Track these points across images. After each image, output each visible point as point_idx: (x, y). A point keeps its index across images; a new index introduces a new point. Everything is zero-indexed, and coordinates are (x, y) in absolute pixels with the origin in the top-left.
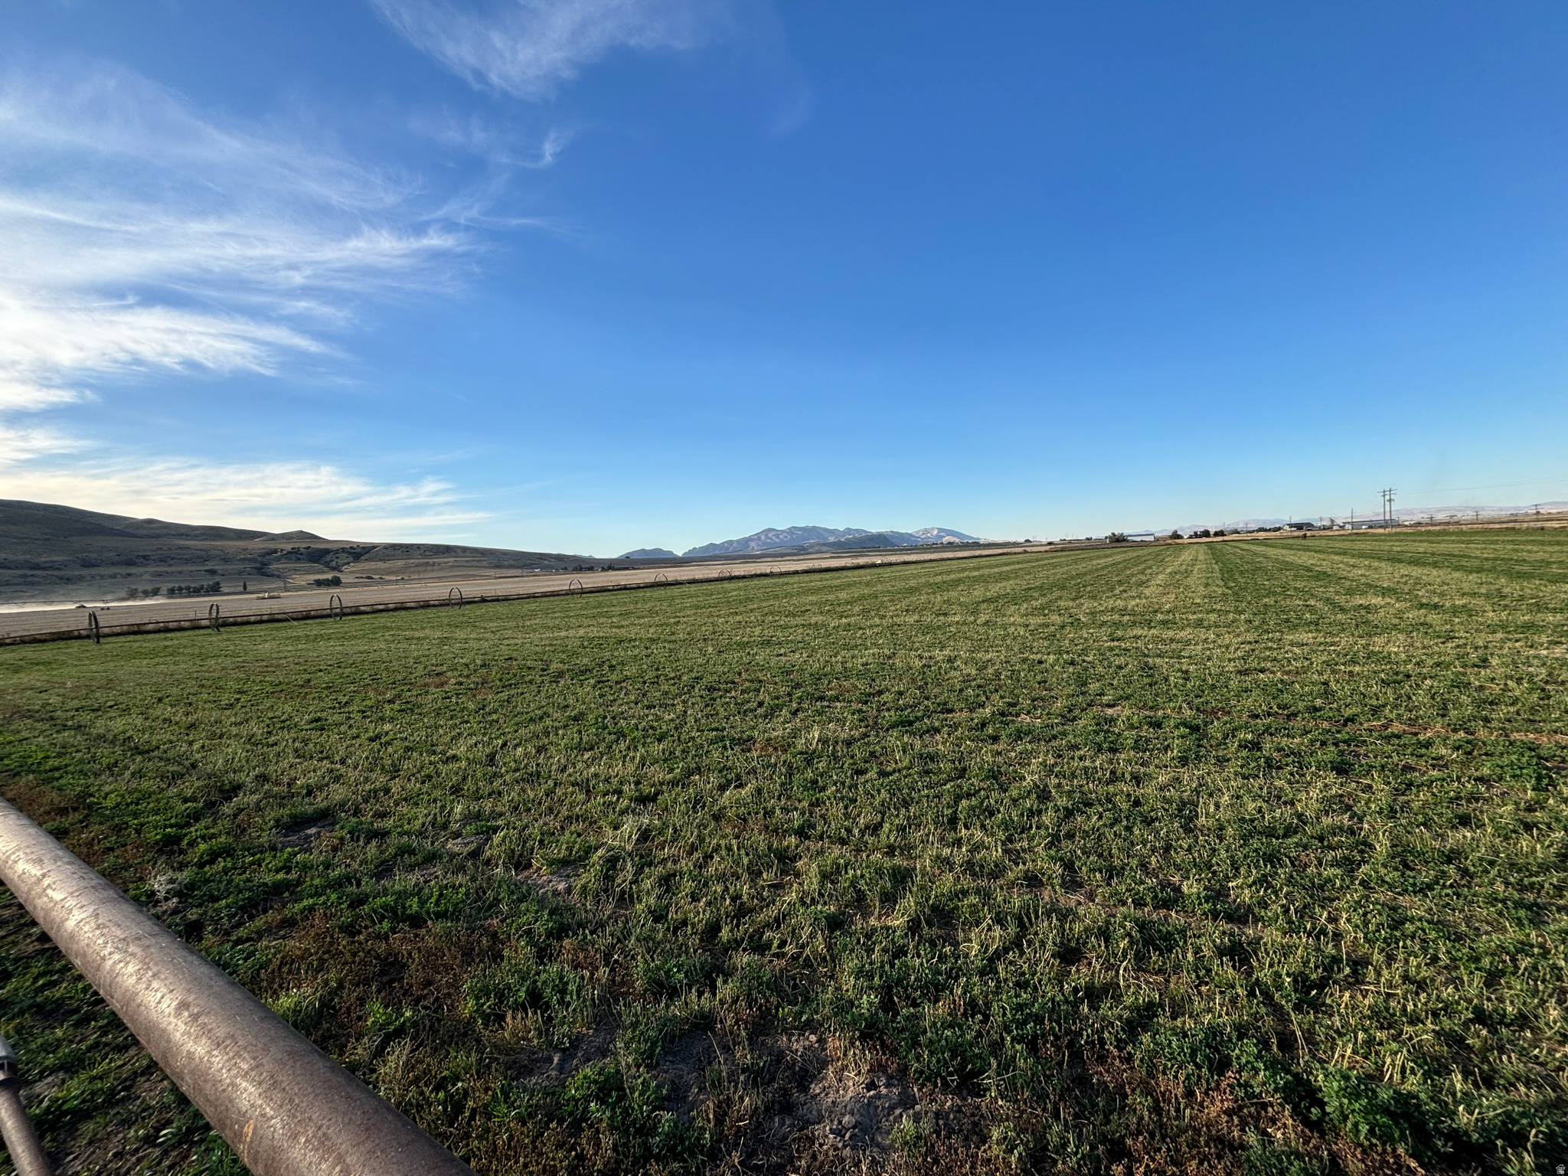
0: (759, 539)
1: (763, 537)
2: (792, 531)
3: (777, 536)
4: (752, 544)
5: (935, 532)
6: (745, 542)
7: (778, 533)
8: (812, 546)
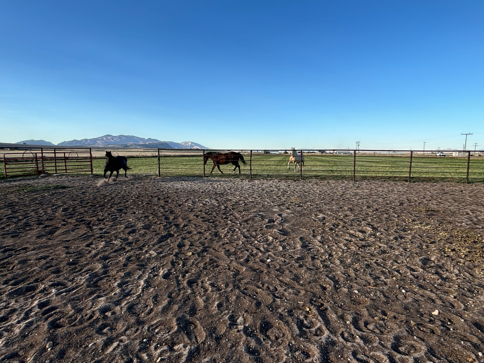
0: (103, 139)
1: (105, 139)
2: (121, 137)
3: (113, 139)
4: (99, 142)
5: (190, 144)
6: (95, 140)
7: (113, 137)
8: (131, 145)
